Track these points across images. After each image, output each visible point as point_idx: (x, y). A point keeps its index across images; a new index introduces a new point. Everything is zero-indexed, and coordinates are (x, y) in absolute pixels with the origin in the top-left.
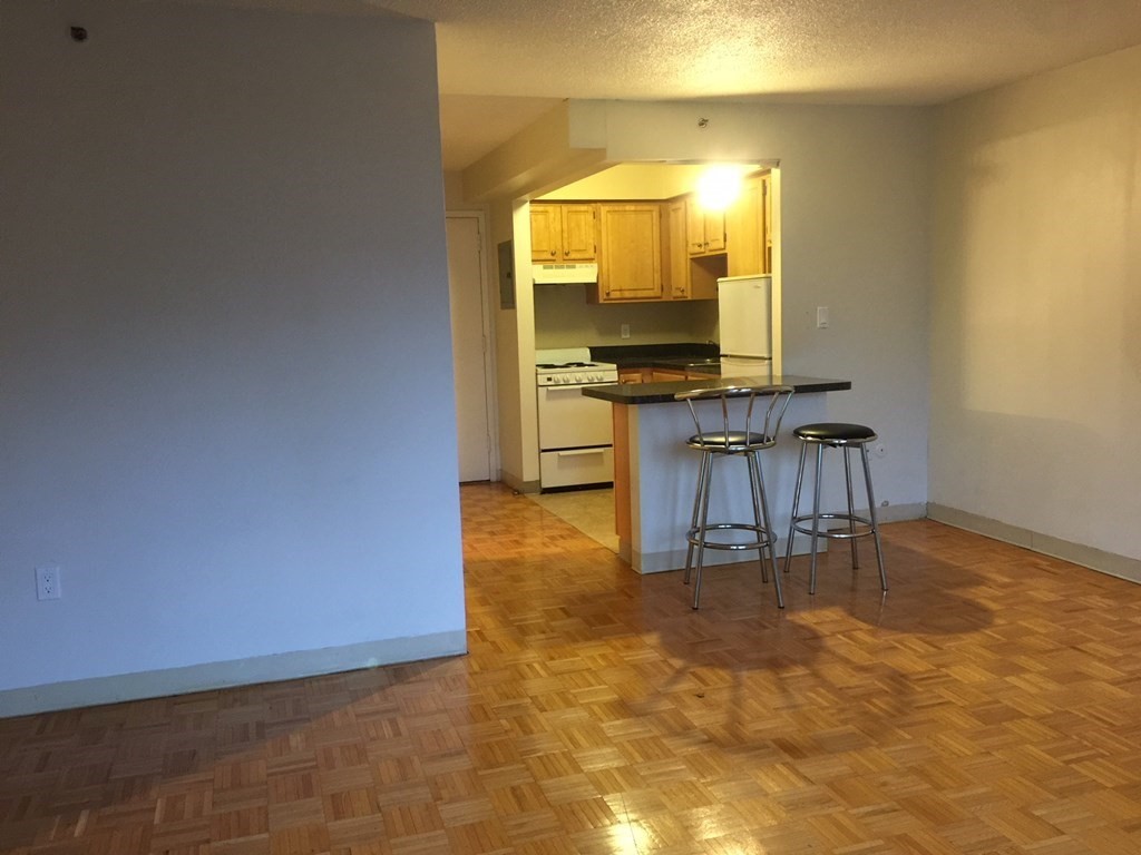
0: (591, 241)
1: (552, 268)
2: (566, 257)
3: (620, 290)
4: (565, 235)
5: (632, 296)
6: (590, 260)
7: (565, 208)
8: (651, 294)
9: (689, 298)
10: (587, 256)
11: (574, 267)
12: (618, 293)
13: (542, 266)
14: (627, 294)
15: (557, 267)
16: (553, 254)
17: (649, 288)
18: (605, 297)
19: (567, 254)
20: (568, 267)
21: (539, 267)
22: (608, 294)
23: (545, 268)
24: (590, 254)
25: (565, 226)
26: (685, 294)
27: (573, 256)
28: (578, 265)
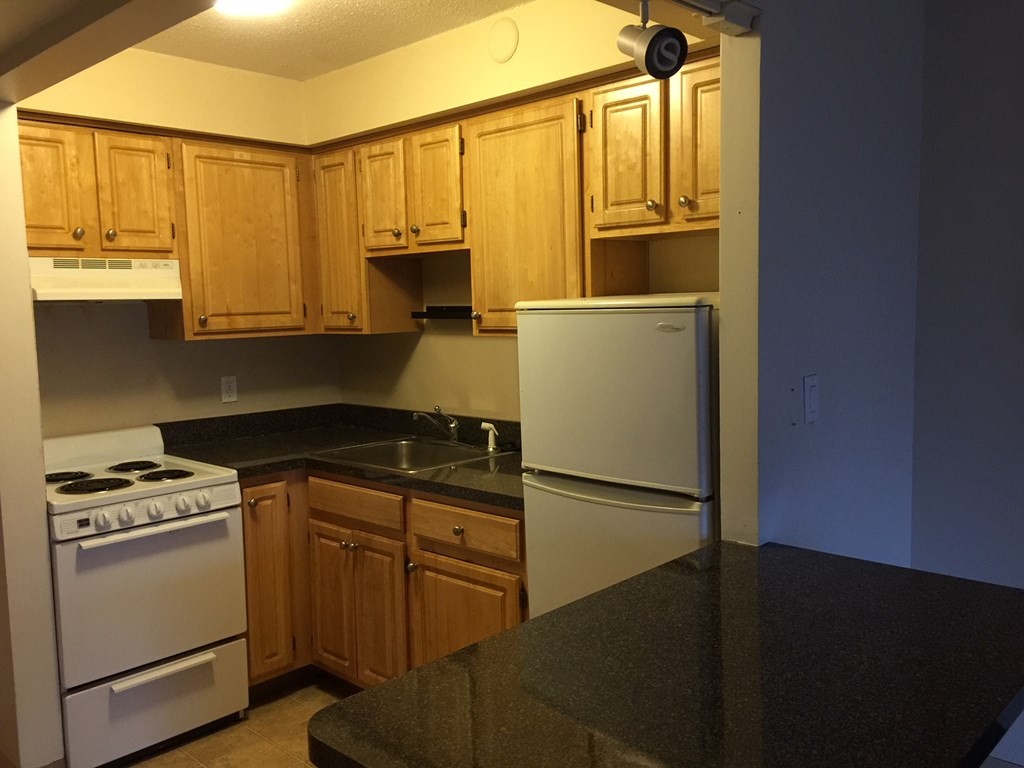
0: (165, 214)
1: (74, 265)
2: (107, 244)
3: (228, 315)
4: (105, 196)
5: (250, 326)
6: (163, 253)
7: (102, 139)
8: (285, 321)
9: (366, 331)
10: (156, 244)
11: (128, 266)
12: (223, 319)
13: (50, 261)
14: (242, 323)
15: (87, 265)
16: (76, 236)
17: (282, 310)
18: (198, 328)
19: (110, 238)
20: (114, 266)
21: (46, 263)
22: (203, 323)
23: (57, 265)
24: (164, 239)
25: (104, 178)
26: (356, 324)
27: (125, 241)
28: (135, 262)
